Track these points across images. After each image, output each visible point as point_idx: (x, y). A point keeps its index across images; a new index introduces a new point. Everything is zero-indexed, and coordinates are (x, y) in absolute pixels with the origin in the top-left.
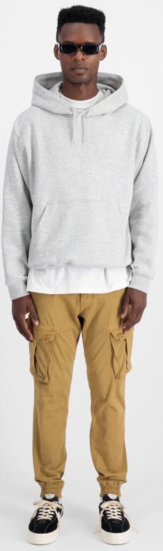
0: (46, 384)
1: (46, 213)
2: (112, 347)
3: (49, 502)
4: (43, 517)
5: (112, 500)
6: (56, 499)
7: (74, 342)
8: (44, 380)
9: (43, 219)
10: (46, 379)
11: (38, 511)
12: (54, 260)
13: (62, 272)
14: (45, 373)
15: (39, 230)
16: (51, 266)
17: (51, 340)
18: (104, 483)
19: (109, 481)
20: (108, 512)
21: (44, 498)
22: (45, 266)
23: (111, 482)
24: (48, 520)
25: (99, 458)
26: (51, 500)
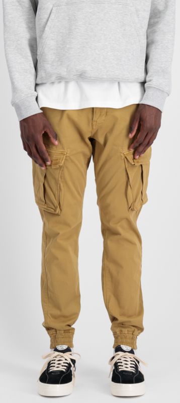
0: (58, 215)
1: (52, 16)
2: (127, 174)
3: (62, 354)
4: (55, 369)
5: (125, 352)
6: (68, 350)
7: (85, 166)
8: (55, 211)
9: (49, 24)
10: (58, 210)
11: (49, 364)
12: (63, 72)
13: (72, 86)
14: (56, 203)
15: (45, 36)
16: (60, 79)
17: (61, 165)
18: (118, 330)
19: (123, 329)
20: (119, 364)
21: (56, 350)
22: (53, 79)
23: (125, 331)
24: (62, 372)
25: (113, 300)
26: (64, 351)
